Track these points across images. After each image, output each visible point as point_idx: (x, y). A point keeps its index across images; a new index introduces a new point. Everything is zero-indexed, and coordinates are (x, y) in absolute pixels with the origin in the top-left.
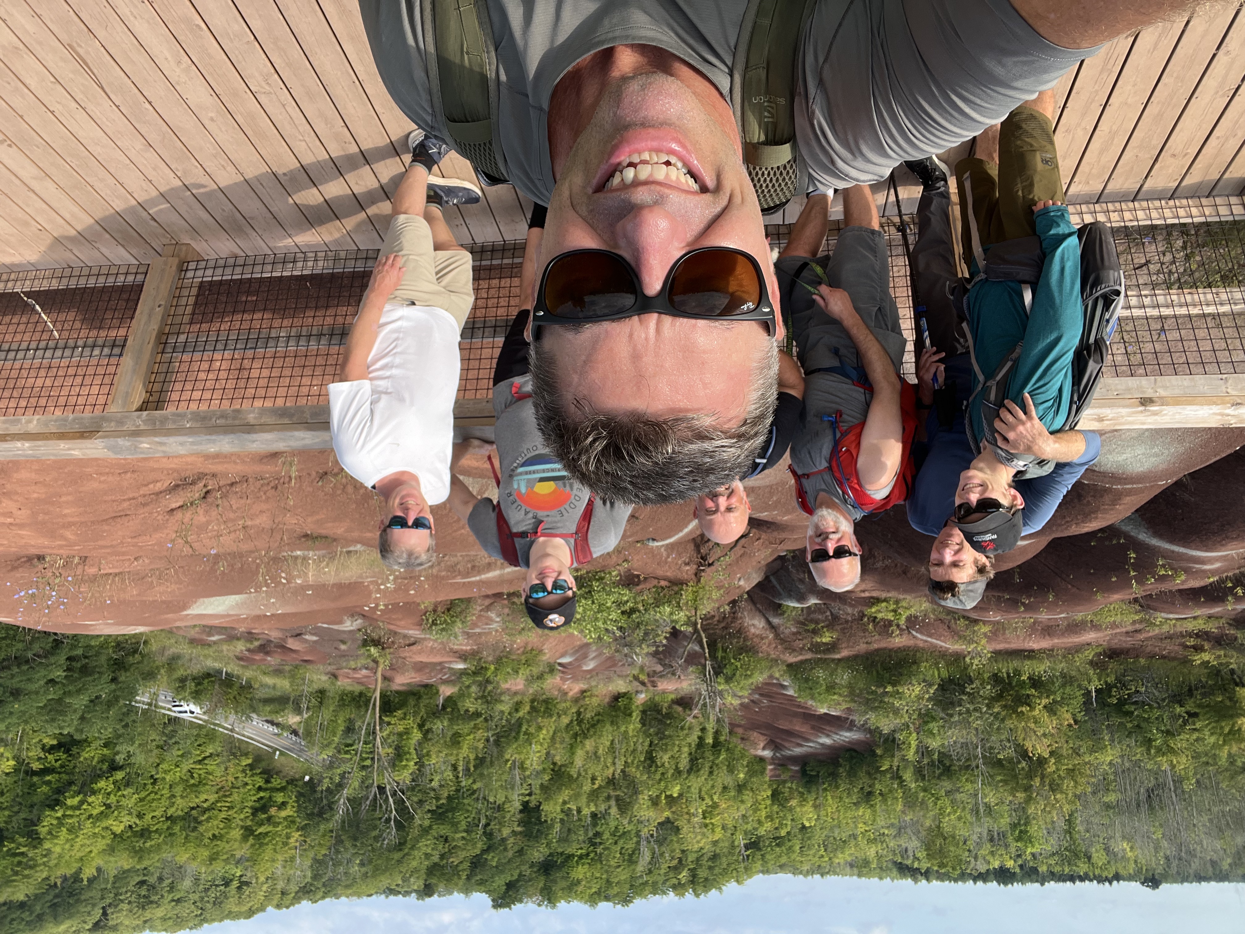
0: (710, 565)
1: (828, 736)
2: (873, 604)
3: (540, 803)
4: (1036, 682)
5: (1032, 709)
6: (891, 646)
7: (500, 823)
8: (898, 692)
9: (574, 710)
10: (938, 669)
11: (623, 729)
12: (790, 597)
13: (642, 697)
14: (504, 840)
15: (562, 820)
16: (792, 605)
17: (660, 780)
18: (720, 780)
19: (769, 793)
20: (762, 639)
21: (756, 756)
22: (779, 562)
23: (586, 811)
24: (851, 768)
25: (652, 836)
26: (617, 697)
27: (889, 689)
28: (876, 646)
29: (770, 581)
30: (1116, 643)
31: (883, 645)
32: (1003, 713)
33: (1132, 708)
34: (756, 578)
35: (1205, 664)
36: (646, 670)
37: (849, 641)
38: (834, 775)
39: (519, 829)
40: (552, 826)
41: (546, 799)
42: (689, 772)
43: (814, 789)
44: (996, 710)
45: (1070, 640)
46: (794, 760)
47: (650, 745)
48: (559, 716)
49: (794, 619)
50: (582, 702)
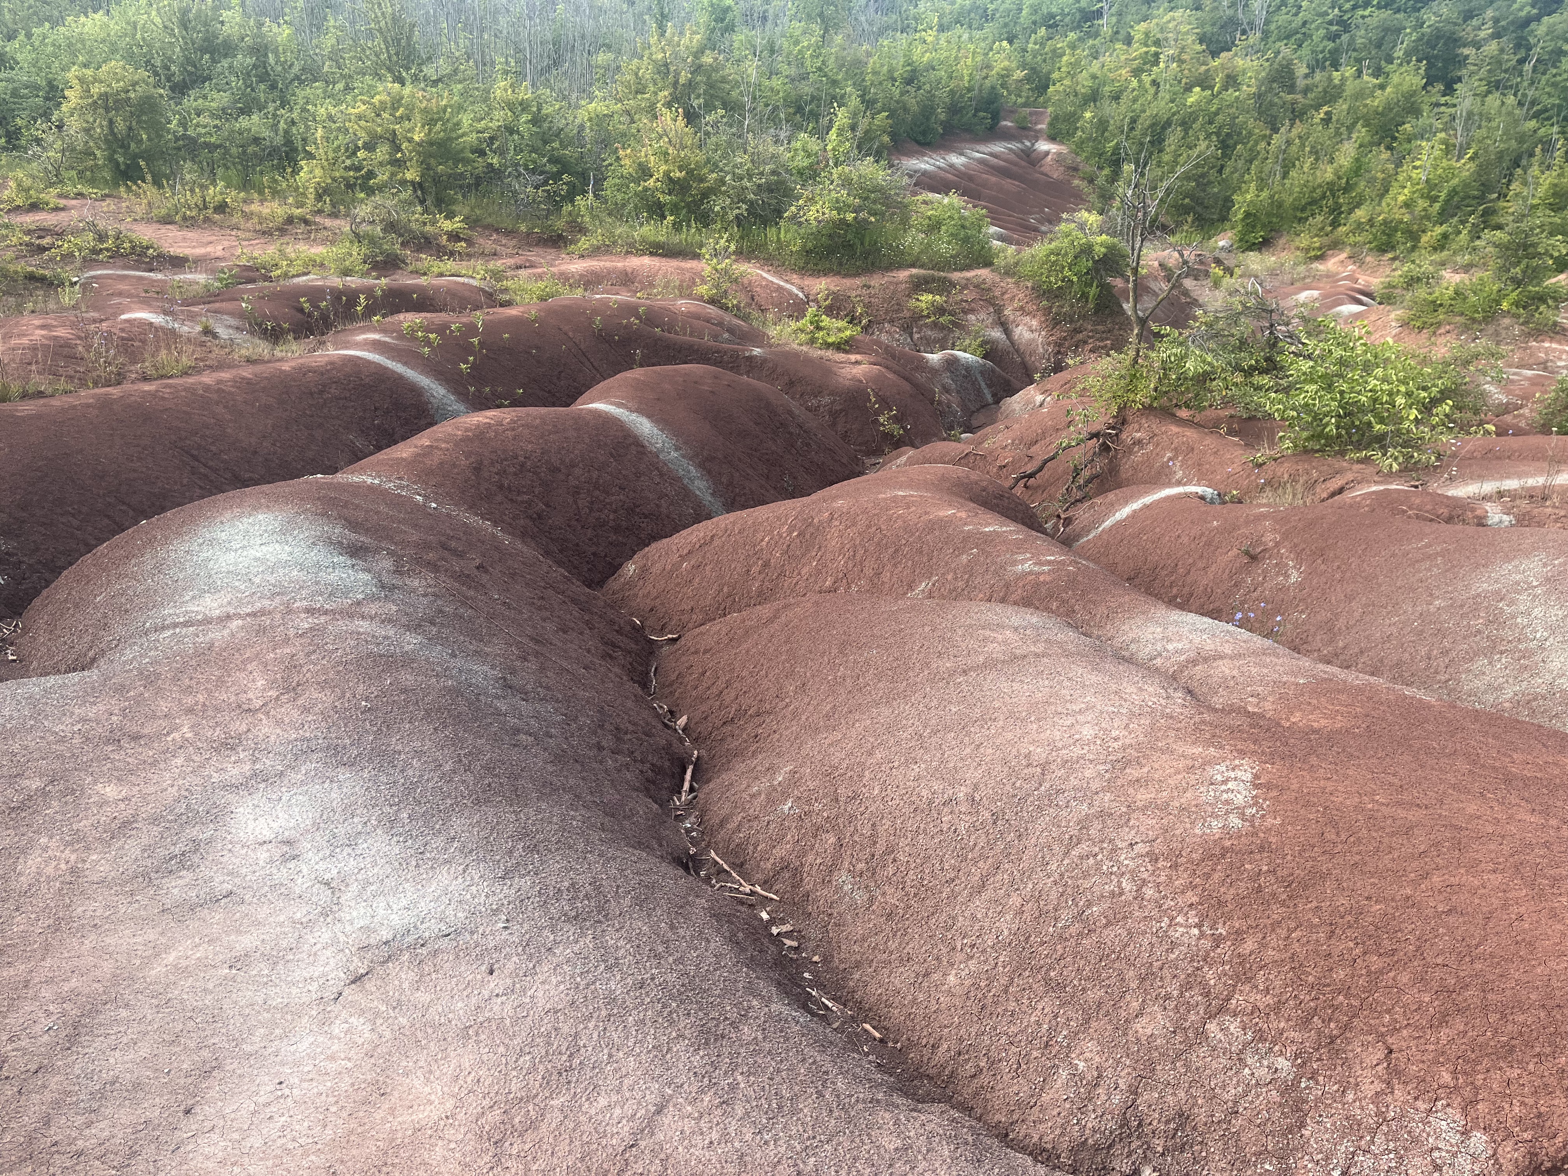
0: (1095, 435)
1: (952, 166)
2: (846, 342)
3: (1424, 88)
4: (657, 210)
5: (667, 174)
6: (837, 280)
7: (1500, 63)
8: (839, 210)
9: (1342, 229)
10: (779, 239)
11: (1265, 194)
12: (968, 368)
13: (1222, 242)
14: (1497, 35)
15: (1390, 60)
16: (967, 355)
17: (1216, 114)
18: (1123, 109)
19: (1052, 89)
20: (1022, 308)
21: (1061, 143)
22: (975, 423)
23: (1349, 71)
24: (928, 119)
25: (1244, 32)
26: (1264, 245)
27: (850, 216)
28: (858, 281)
29: (994, 395)
30: (551, 254)
31: (848, 282)
32: (705, 171)
33: (548, 167)
34: (1016, 403)
35: (450, 216)
36: (1209, 282)
37: (894, 292)
38: (954, 109)
39: (1466, 51)
40: (1408, 54)
41: (1413, 94)
42: (1168, 123)
43: (985, 94)
44: (714, 175)
45: (602, 264)
46: (1006, 136)
47: (1222, 167)
48: (1371, 221)
49: (968, 333)
50: (1326, 240)
